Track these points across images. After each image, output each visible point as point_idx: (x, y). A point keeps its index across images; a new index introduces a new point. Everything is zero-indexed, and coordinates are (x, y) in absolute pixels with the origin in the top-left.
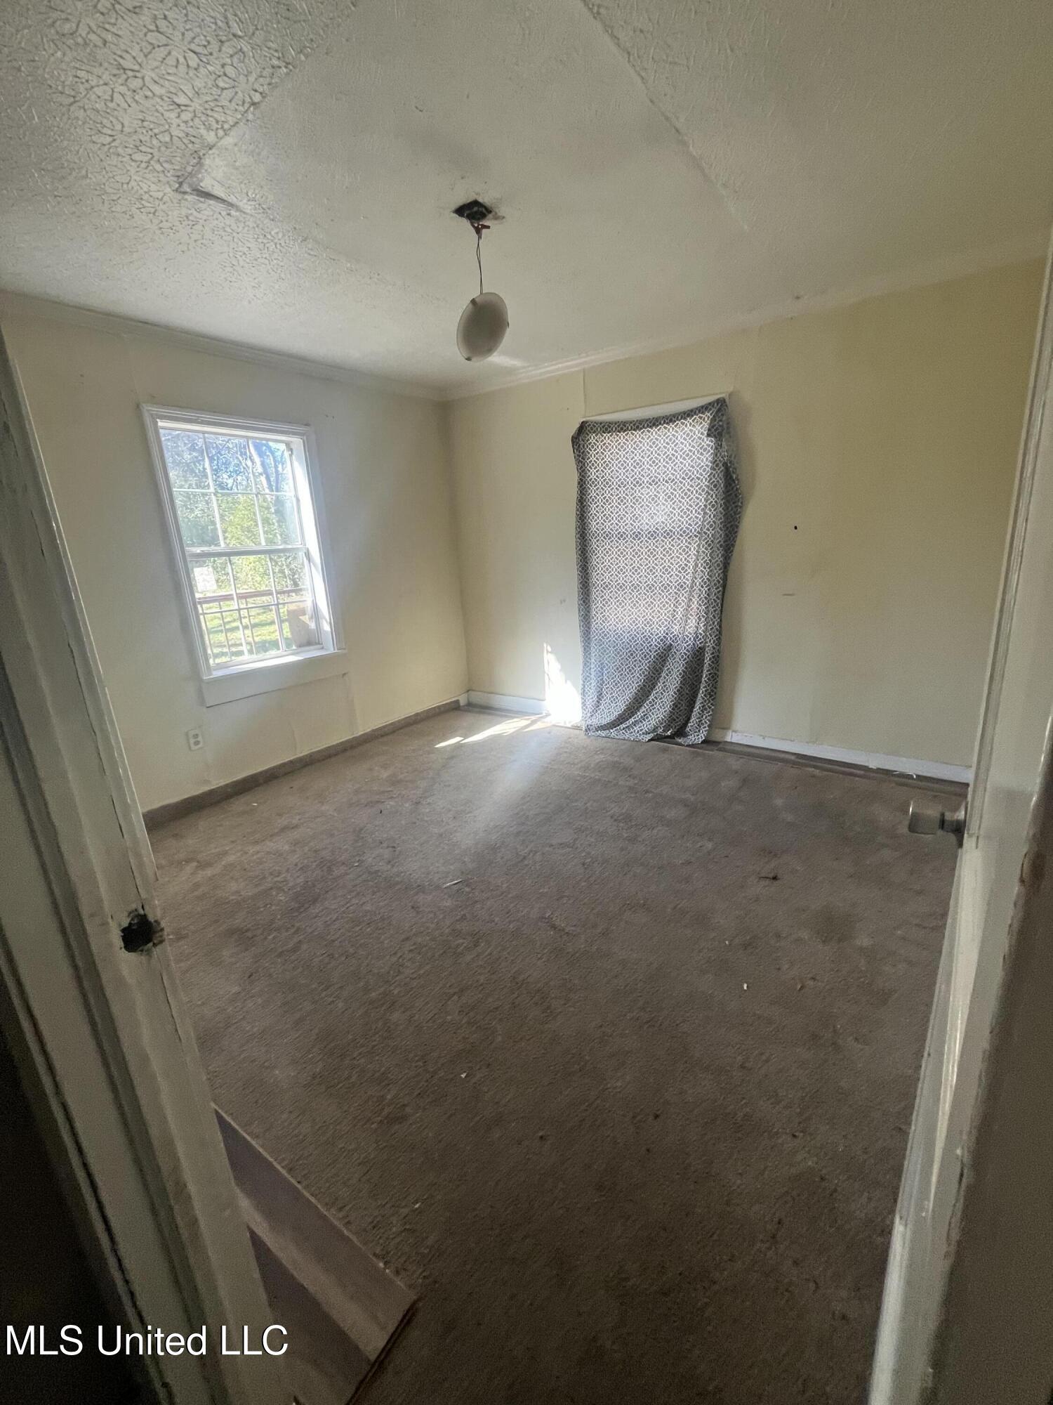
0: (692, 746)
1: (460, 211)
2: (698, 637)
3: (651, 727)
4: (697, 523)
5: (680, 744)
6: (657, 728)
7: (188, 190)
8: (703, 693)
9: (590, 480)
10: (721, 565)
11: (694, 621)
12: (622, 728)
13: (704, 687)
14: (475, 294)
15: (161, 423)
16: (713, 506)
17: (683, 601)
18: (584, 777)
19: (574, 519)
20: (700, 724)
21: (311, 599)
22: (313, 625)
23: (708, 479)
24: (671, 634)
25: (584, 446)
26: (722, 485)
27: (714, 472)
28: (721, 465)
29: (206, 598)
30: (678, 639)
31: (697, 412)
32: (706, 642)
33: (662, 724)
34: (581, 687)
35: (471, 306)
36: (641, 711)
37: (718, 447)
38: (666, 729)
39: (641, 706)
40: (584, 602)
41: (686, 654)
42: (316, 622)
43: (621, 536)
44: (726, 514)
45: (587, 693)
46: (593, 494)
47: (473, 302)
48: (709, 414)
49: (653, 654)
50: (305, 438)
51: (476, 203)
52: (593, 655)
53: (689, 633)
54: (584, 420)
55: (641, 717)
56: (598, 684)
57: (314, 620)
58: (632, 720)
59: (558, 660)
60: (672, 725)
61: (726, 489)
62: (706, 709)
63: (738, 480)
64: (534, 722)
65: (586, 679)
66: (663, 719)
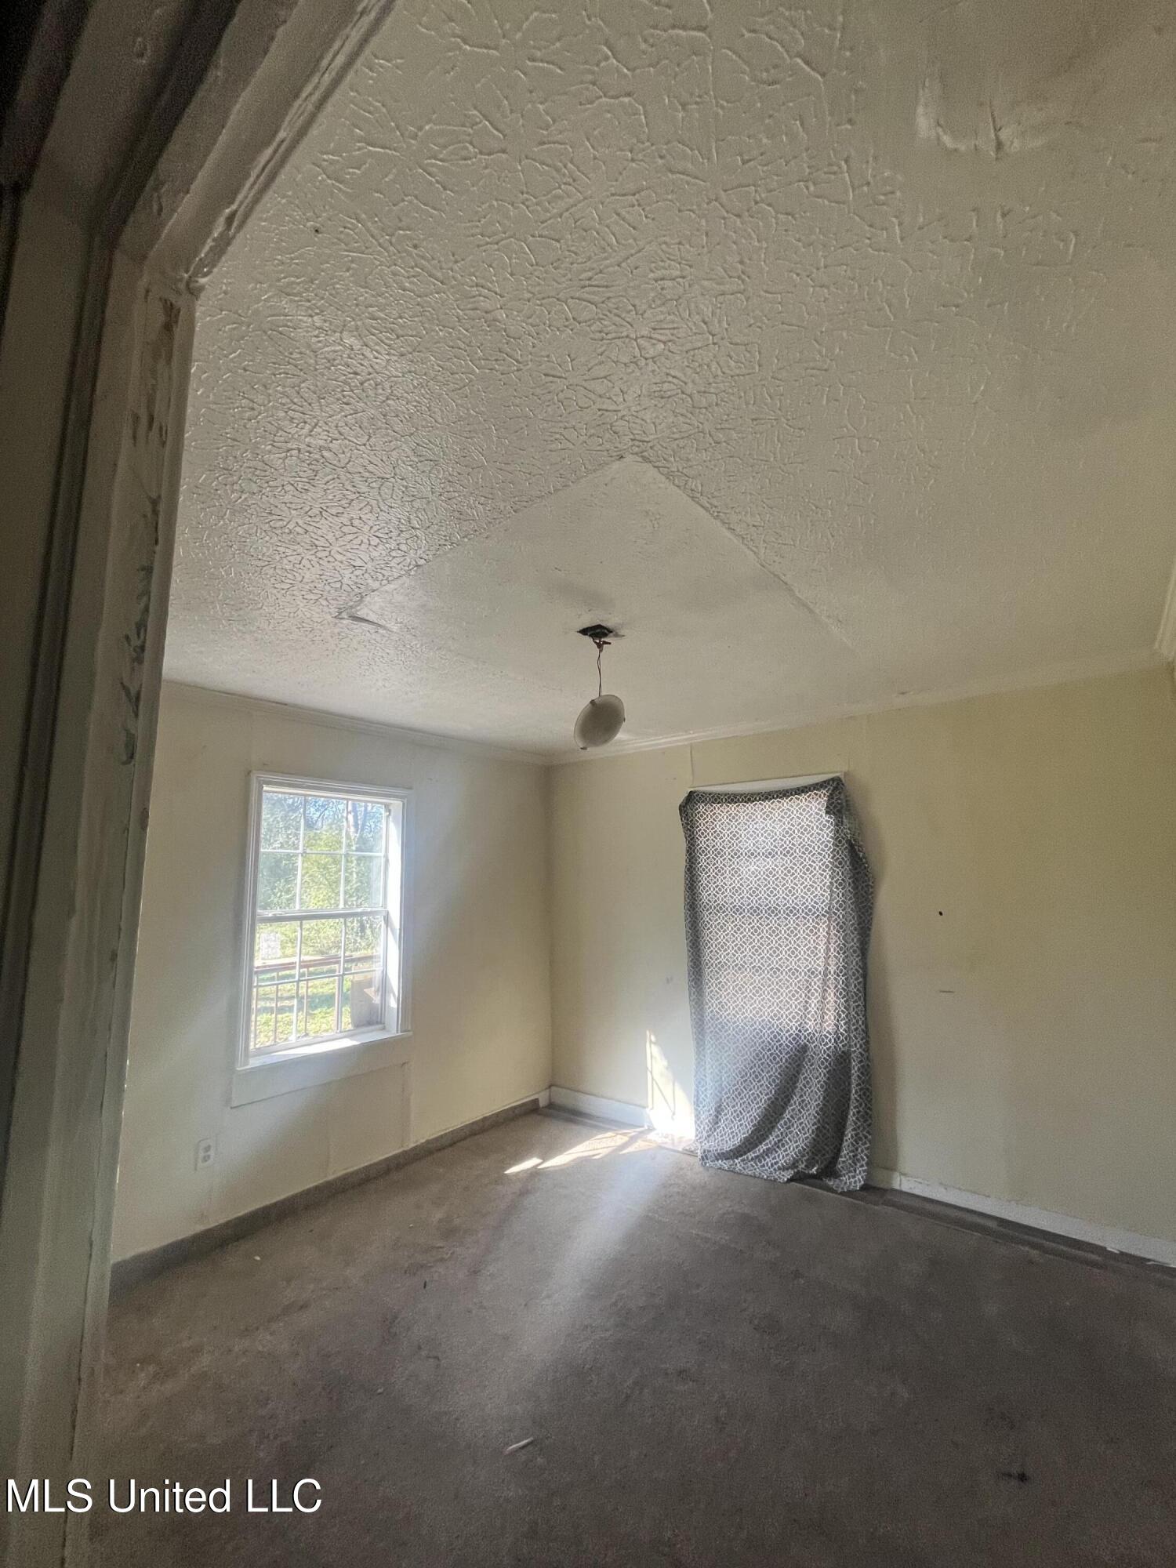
0: (850, 1193)
1: (584, 632)
2: (839, 1038)
3: (789, 1159)
4: (824, 901)
5: (830, 1190)
6: (797, 1161)
7: (346, 617)
8: (854, 1115)
9: (700, 848)
10: (858, 952)
11: (833, 1018)
12: (750, 1158)
13: (855, 1108)
14: (595, 696)
15: (265, 788)
16: (840, 884)
17: (817, 991)
18: (706, 1240)
19: (683, 889)
20: (855, 1159)
21: (382, 968)
22: (377, 1000)
23: (832, 855)
24: (805, 1031)
25: (692, 815)
26: (848, 863)
27: (838, 849)
28: (844, 842)
29: (265, 967)
30: (814, 1039)
31: (812, 788)
32: (850, 1046)
33: (803, 1156)
34: (693, 1092)
35: (590, 705)
36: (774, 1134)
37: (839, 824)
38: (809, 1166)
39: (773, 1127)
40: (696, 983)
41: (827, 1060)
42: (382, 996)
43: (738, 910)
44: (856, 893)
45: (701, 1103)
46: (703, 863)
47: (592, 702)
48: (824, 792)
49: (785, 1057)
50: (405, 801)
51: (599, 626)
52: (709, 1052)
53: (828, 1032)
54: (692, 790)
55: (775, 1143)
56: (716, 1092)
57: (380, 994)
58: (763, 1147)
59: (666, 1055)
60: (817, 1158)
61: (853, 866)
62: (861, 1139)
63: (866, 858)
64: (633, 1139)
65: (700, 1083)
66: (804, 1150)
